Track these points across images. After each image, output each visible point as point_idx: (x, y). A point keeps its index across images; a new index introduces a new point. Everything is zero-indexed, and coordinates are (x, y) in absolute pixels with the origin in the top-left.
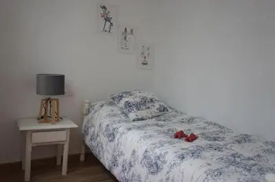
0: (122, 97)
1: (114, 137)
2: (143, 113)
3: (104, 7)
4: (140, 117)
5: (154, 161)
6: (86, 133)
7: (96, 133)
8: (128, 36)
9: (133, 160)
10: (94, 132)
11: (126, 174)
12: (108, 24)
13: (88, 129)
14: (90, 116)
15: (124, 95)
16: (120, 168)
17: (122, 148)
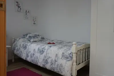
0: (27, 34)
1: (26, 47)
2: (36, 39)
3: (17, 2)
4: (35, 41)
5: (42, 50)
6: (14, 49)
7: (19, 48)
8: (27, 13)
9: (34, 52)
10: (18, 48)
11: (32, 58)
12: (19, 8)
13: (15, 48)
14: (15, 43)
15: (28, 34)
16: (30, 57)
17: (30, 50)
